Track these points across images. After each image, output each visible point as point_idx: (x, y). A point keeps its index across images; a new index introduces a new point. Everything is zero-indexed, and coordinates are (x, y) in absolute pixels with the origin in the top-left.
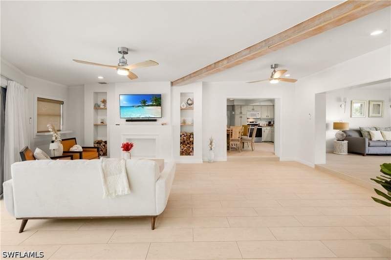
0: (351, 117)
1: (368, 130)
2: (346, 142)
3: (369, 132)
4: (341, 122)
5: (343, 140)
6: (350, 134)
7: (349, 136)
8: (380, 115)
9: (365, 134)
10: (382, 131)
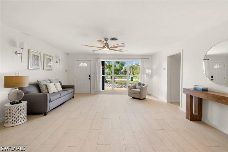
0: (28, 69)
1: (45, 83)
2: (25, 103)
3: (46, 85)
4: (17, 75)
5: (20, 102)
6: (29, 90)
7: (28, 93)
8: (51, 68)
9: (43, 88)
10: (55, 83)
